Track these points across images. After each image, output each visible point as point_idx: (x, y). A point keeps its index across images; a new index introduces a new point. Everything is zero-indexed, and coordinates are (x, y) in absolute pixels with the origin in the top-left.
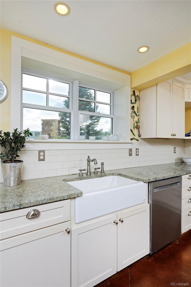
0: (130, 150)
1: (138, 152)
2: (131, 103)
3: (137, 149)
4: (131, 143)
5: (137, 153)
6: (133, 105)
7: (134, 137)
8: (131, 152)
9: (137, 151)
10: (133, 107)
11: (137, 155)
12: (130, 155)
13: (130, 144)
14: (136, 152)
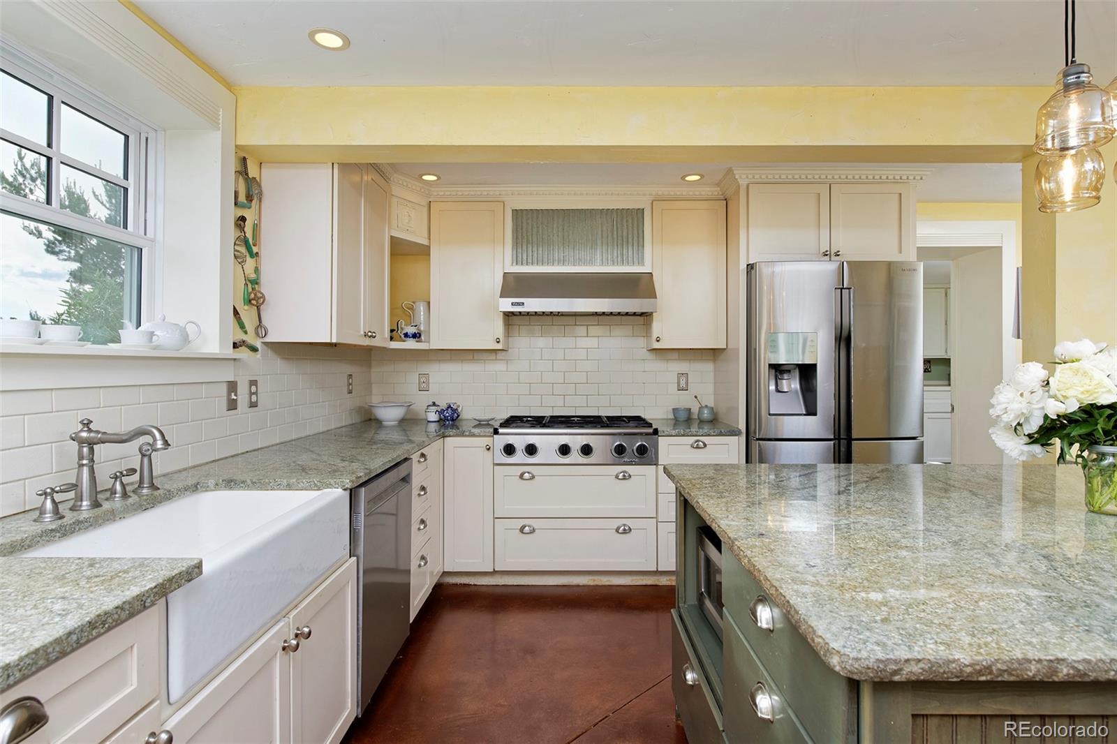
0: (232, 386)
1: (256, 393)
2: (236, 204)
3: (253, 383)
4: (235, 359)
5: (254, 398)
6: (240, 213)
7: (245, 337)
8: (233, 394)
9: (253, 389)
10: (243, 219)
11: (253, 405)
12: (232, 405)
13: (232, 362)
14: (251, 394)
